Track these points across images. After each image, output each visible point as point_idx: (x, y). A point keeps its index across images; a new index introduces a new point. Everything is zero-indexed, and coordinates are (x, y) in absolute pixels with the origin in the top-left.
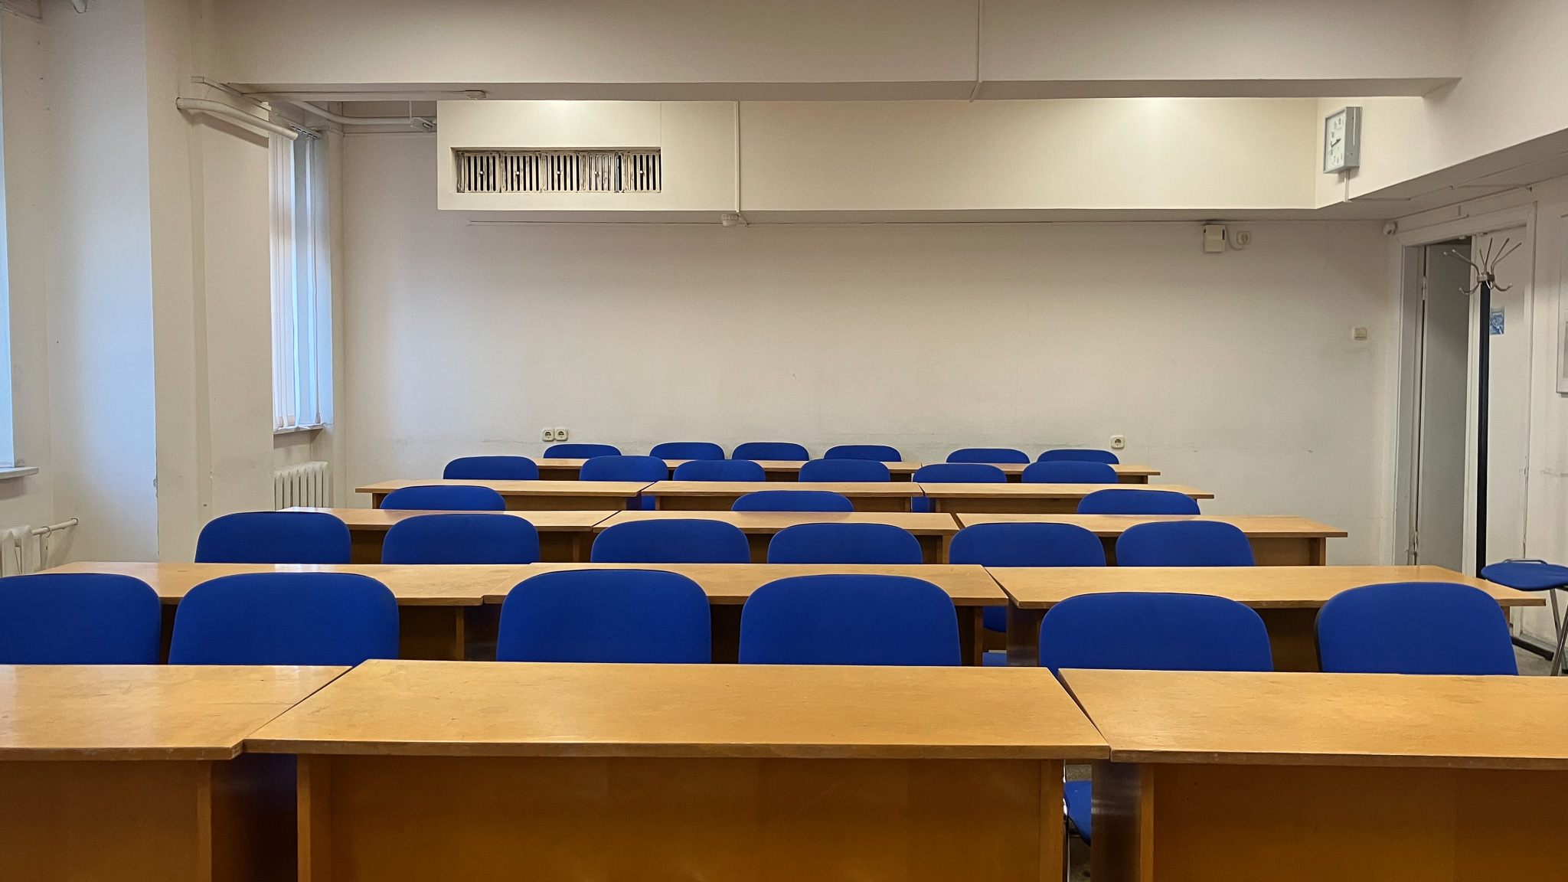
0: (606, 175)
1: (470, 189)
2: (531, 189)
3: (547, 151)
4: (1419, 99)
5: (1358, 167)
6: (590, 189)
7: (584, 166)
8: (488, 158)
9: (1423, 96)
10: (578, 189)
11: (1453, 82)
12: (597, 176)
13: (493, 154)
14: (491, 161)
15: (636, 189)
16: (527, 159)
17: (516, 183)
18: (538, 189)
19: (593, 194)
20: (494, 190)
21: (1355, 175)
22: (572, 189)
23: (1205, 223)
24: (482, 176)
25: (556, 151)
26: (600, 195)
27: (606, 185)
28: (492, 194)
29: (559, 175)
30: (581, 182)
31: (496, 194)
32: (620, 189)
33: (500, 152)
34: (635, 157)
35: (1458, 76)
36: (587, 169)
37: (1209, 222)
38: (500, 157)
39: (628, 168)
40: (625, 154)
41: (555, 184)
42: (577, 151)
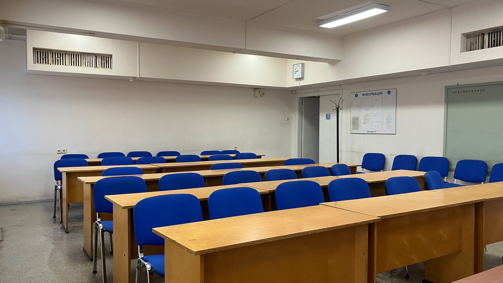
0: (91, 62)
1: (38, 63)
2: (63, 65)
3: (69, 52)
4: (327, 64)
5: (304, 78)
6: (85, 66)
7: (83, 58)
8: (45, 52)
9: (328, 63)
10: (81, 66)
11: (339, 61)
12: (88, 62)
13: (48, 51)
14: (47, 53)
15: (102, 67)
16: (61, 54)
17: (56, 62)
18: (65, 65)
19: (86, 68)
20: (48, 64)
21: (303, 80)
22: (79, 66)
23: (255, 89)
24: (43, 58)
25: (72, 52)
26: (89, 68)
27: (91, 65)
28: (47, 65)
29: (74, 61)
30: (82, 63)
31: (49, 65)
32: (96, 67)
33: (50, 50)
34: (102, 57)
35: (341, 60)
36: (84, 59)
37: (256, 89)
38: (50, 52)
39: (99, 60)
40: (98, 55)
41: (72, 64)
42: (81, 53)
